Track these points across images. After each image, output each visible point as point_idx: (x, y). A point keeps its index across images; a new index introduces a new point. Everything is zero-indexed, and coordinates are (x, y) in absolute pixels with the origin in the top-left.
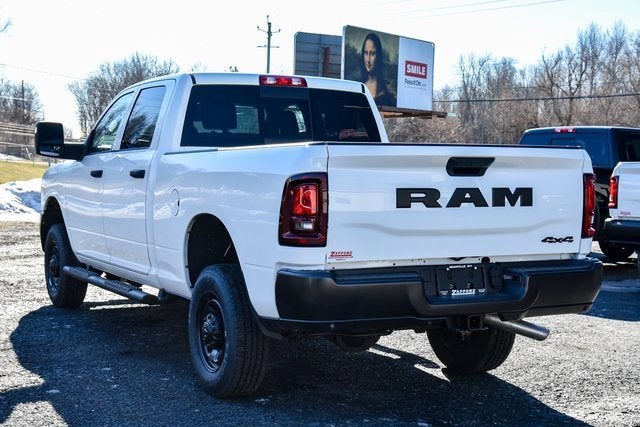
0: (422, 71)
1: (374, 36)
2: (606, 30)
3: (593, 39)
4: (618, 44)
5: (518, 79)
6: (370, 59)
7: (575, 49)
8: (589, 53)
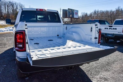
0: (77, 13)
1: (71, 10)
2: (97, 10)
3: (95, 11)
4: (98, 12)
5: (88, 15)
6: (71, 12)
7: (94, 12)
8: (95, 12)
